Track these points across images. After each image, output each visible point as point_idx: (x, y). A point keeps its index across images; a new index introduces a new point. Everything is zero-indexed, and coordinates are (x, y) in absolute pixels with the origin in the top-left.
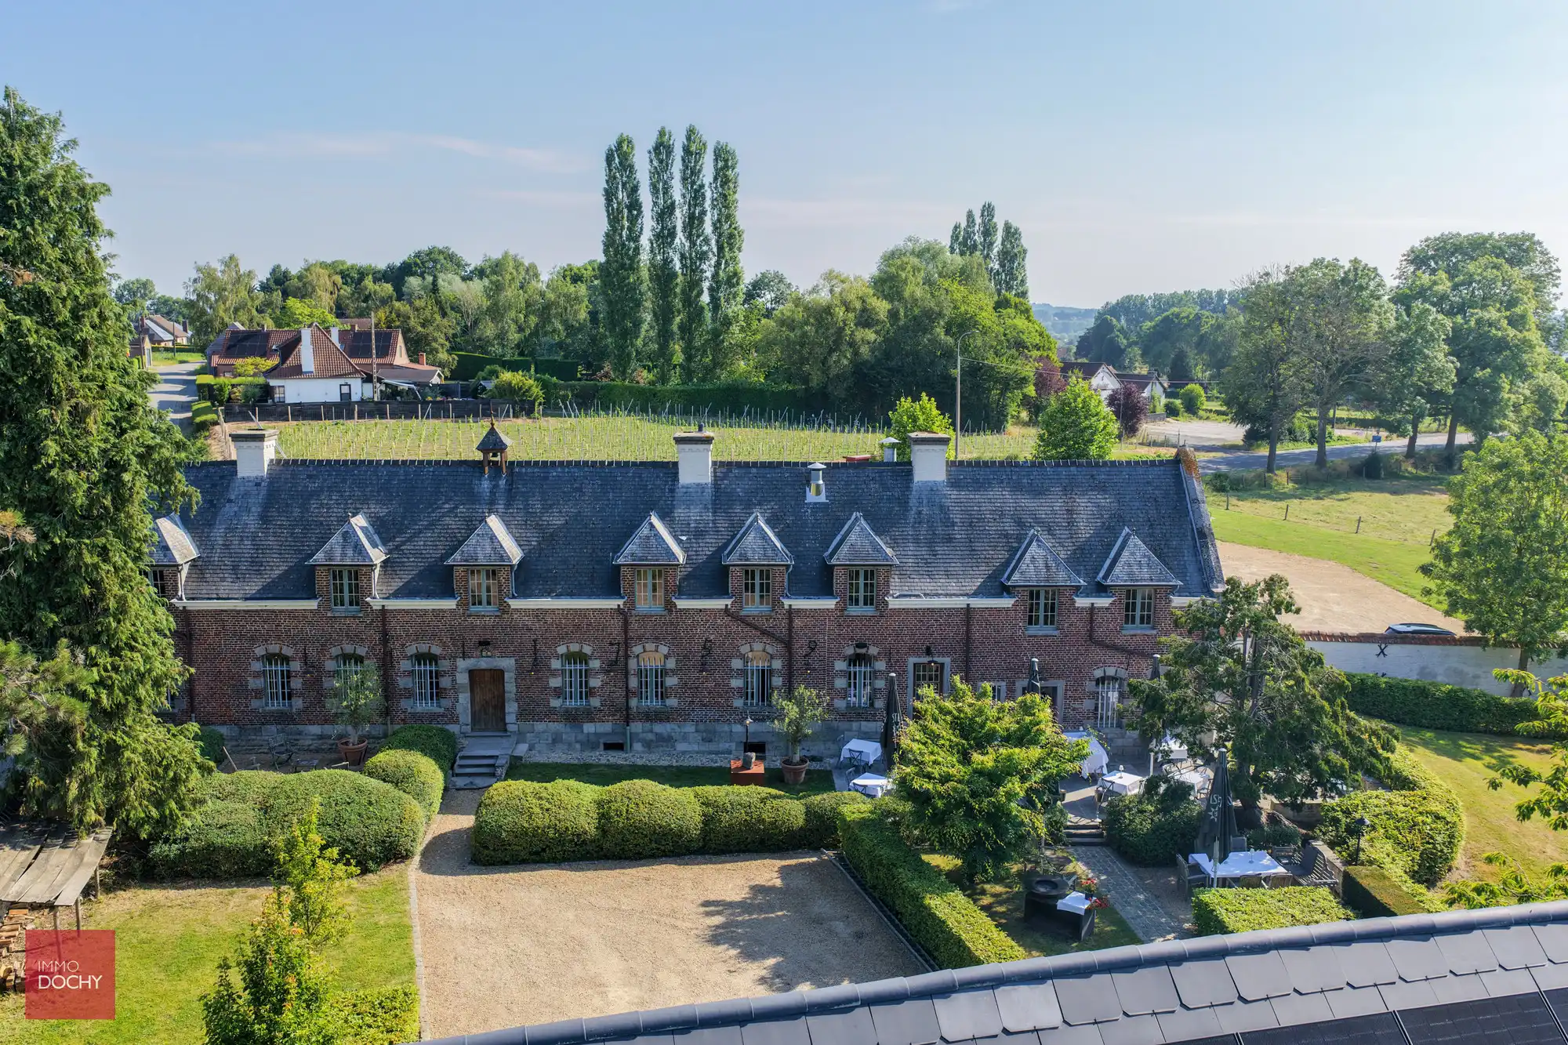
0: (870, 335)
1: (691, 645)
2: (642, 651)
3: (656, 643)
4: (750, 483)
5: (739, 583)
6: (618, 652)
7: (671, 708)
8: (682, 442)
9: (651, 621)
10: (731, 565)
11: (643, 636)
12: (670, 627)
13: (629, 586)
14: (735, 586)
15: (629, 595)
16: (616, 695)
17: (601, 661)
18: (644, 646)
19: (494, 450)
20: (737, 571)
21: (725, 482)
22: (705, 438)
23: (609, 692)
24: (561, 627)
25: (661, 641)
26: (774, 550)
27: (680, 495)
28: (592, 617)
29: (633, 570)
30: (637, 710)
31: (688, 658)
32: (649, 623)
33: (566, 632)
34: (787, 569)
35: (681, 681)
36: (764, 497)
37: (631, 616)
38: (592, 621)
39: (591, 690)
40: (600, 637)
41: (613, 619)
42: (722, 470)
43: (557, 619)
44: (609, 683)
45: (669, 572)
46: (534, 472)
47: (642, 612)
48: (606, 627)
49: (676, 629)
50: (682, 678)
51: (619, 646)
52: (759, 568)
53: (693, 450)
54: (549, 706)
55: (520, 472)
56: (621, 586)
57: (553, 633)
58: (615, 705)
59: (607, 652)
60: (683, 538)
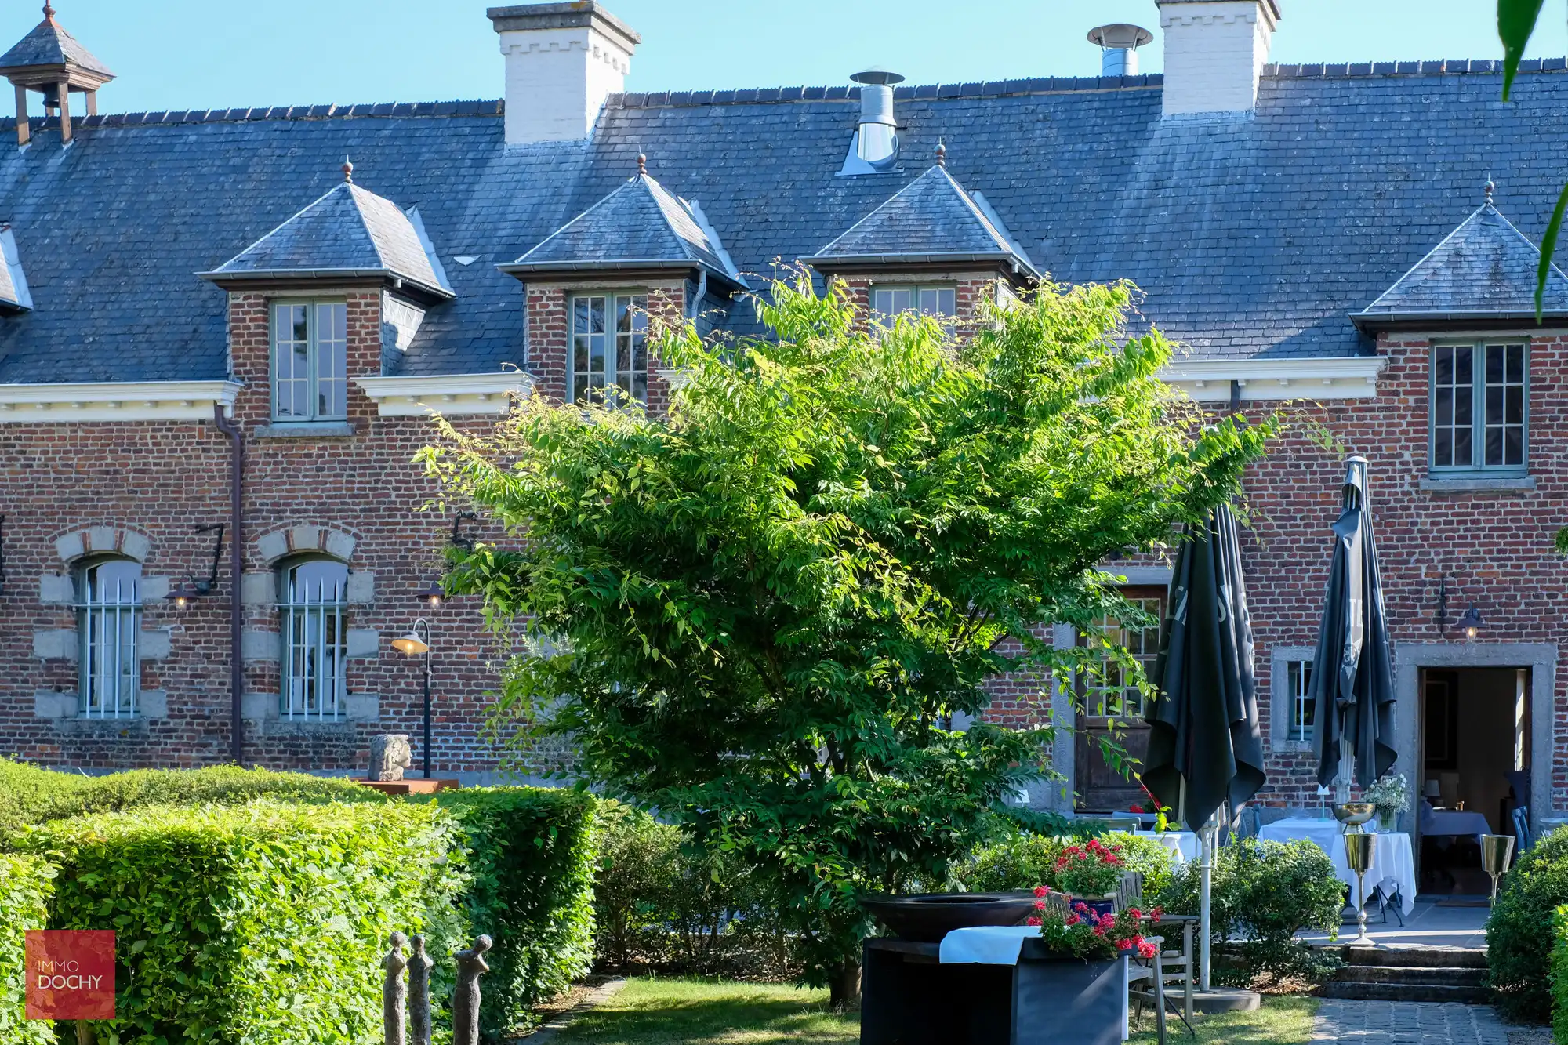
1: (418, 530)
2: (283, 550)
3: (322, 524)
4: (698, 138)
5: (555, 335)
6: (217, 553)
7: (358, 725)
8: (512, 23)
9: (309, 455)
10: (527, 276)
11: (286, 504)
12: (360, 475)
13: (250, 350)
14: (541, 343)
15: (250, 379)
16: (210, 683)
17: (171, 580)
18: (288, 535)
19: (33, 68)
20: (548, 299)
21: (630, 139)
22: (569, 9)
23: (192, 676)
24: (67, 479)
25: (335, 518)
26: (660, 236)
27: (496, 171)
28: (150, 447)
29: (265, 306)
30: (265, 729)
31: (408, 571)
32: (303, 463)
33: (81, 493)
34: (692, 291)
35: (387, 642)
36: (724, 167)
37: (255, 442)
38: (151, 460)
39: (143, 669)
40: (170, 506)
41: (204, 450)
42: (632, 114)
43: (58, 452)
44: (193, 649)
45: (358, 305)
46: (142, 138)
47: (285, 430)
48: (187, 478)
49: (377, 482)
50: (392, 635)
51: (220, 533)
52: (612, 290)
53: (541, 47)
54: (32, 714)
55: (107, 138)
56: (229, 351)
57: (45, 496)
58: (206, 713)
59: (189, 554)
60: (466, 260)
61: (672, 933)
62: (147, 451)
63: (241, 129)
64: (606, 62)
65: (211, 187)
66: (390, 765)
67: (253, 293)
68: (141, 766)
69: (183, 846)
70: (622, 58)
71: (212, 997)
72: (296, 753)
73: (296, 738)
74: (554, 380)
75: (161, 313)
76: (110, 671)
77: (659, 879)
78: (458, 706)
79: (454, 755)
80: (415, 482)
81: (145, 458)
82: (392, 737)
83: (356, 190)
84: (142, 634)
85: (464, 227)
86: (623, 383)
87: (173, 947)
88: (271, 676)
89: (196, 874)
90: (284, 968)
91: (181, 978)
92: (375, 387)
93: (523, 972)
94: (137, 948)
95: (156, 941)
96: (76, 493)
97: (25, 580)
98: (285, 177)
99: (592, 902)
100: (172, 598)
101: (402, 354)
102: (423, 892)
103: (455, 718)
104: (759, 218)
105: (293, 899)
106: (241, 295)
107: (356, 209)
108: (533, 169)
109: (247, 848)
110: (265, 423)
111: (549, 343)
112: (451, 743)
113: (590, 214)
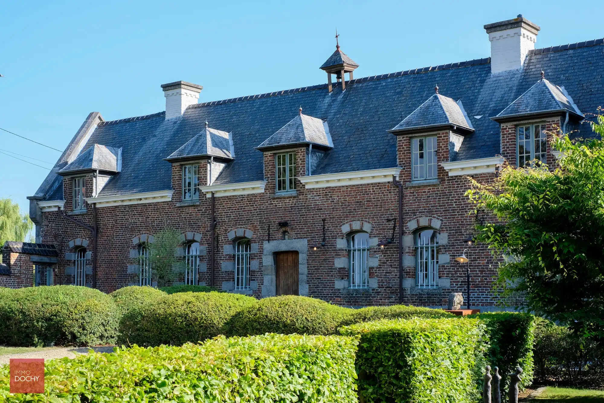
1: (463, 217)
2: (416, 227)
3: (429, 216)
4: (563, 63)
5: (512, 142)
6: (394, 229)
7: (443, 290)
8: (493, 29)
9: (425, 192)
10: (501, 121)
11: (417, 210)
12: (442, 198)
13: (404, 156)
14: (506, 145)
15: (404, 166)
16: (392, 275)
17: (379, 239)
18: (418, 221)
19: (334, 66)
20: (509, 128)
21: (537, 66)
22: (513, 21)
23: (386, 273)
24: (345, 205)
25: (434, 214)
26: (550, 101)
27: (489, 83)
28: (372, 192)
29: (409, 140)
30: (411, 292)
31: (460, 232)
32: (423, 195)
33: (349, 210)
34: (563, 120)
35: (453, 258)
36: (574, 72)
37: (407, 188)
38: (372, 197)
39: (370, 270)
40: (378, 213)
41: (390, 192)
42: (538, 57)
43: (342, 196)
44: (386, 263)
45: (441, 137)
46: (367, 86)
47: (416, 184)
48: (384, 203)
49: (448, 200)
50: (454, 256)
51: (395, 221)
52: (533, 123)
53: (504, 37)
54: (334, 287)
55: (357, 87)
56: (397, 157)
57: (338, 212)
58: (391, 286)
59: (385, 229)
60: (478, 117)
61: (563, 369)
62: (371, 194)
63: (400, 79)
64: (528, 39)
65: (390, 100)
66: (456, 304)
67: (405, 136)
68: (370, 305)
69: (395, 333)
70: (534, 37)
71: (405, 389)
72: (421, 300)
73: (421, 294)
74: (512, 158)
75: (374, 145)
76: (359, 272)
77: (558, 347)
78: (479, 282)
79: (477, 300)
80: (462, 199)
81: (370, 196)
82: (456, 294)
83: (439, 96)
84: (369, 258)
85: (477, 105)
86: (538, 158)
87: (392, 370)
88: (412, 272)
89: (400, 344)
90: (429, 379)
91: (394, 382)
92: (447, 166)
93: (508, 383)
94: (380, 370)
95: (386, 368)
96: (348, 210)
97: (332, 241)
98: (415, 94)
99: (532, 357)
100: (379, 245)
101: (456, 153)
102: (474, 351)
103: (477, 286)
104: (588, 90)
105: (432, 353)
106: (401, 137)
107: (440, 103)
108: (501, 81)
109: (416, 335)
110: (410, 182)
111: (509, 145)
112: (476, 296)
113: (523, 96)
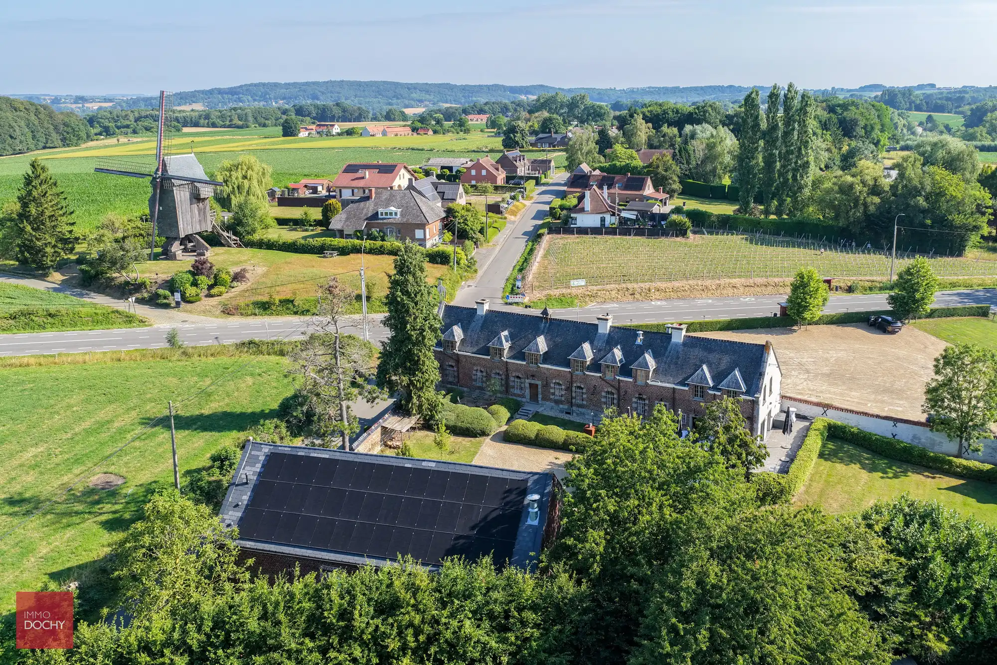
0: (877, 200)
6: (569, 385)
11: (576, 381)
15: (572, 369)
17: (564, 386)
18: (577, 384)
21: (612, 333)
27: (598, 336)
28: (562, 373)
32: (578, 377)
37: (573, 374)
40: (564, 379)
41: (568, 374)
46: (557, 323)
47: (576, 374)
48: (566, 377)
55: (553, 322)
57: (551, 376)
59: (566, 384)
60: (594, 351)
85: (594, 345)
96: (555, 376)
97: (549, 384)
